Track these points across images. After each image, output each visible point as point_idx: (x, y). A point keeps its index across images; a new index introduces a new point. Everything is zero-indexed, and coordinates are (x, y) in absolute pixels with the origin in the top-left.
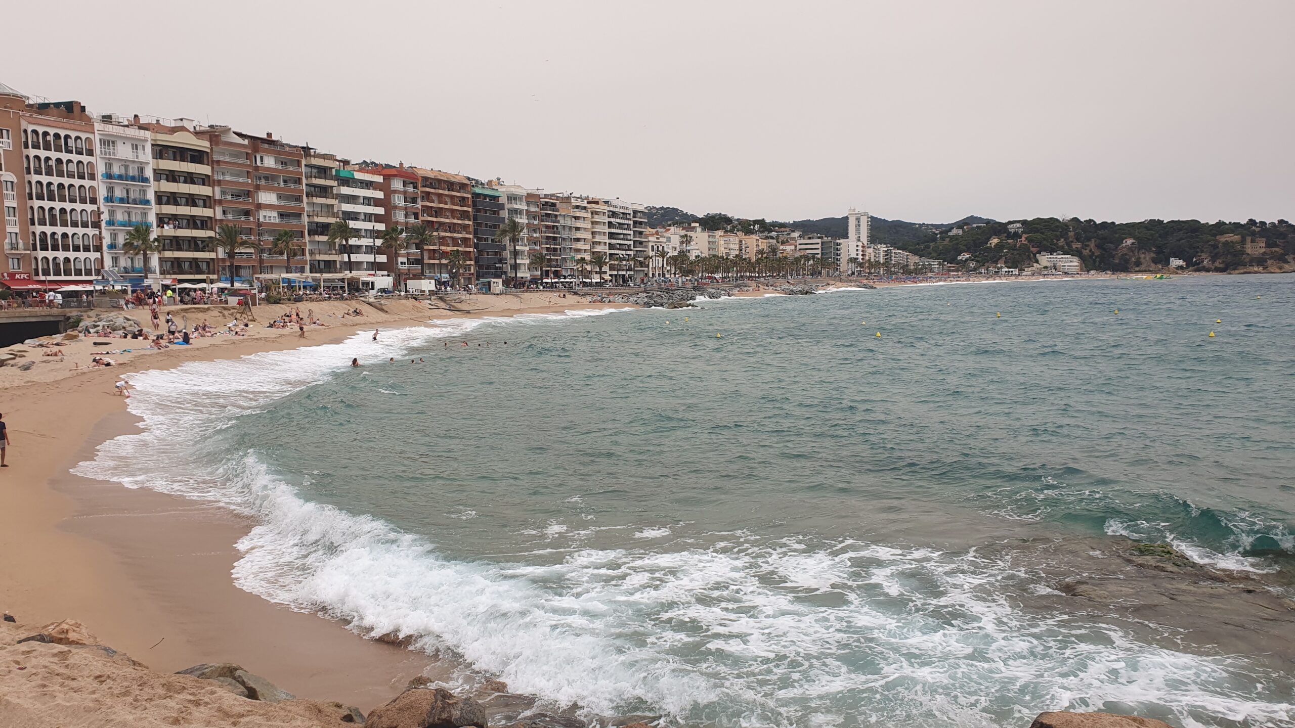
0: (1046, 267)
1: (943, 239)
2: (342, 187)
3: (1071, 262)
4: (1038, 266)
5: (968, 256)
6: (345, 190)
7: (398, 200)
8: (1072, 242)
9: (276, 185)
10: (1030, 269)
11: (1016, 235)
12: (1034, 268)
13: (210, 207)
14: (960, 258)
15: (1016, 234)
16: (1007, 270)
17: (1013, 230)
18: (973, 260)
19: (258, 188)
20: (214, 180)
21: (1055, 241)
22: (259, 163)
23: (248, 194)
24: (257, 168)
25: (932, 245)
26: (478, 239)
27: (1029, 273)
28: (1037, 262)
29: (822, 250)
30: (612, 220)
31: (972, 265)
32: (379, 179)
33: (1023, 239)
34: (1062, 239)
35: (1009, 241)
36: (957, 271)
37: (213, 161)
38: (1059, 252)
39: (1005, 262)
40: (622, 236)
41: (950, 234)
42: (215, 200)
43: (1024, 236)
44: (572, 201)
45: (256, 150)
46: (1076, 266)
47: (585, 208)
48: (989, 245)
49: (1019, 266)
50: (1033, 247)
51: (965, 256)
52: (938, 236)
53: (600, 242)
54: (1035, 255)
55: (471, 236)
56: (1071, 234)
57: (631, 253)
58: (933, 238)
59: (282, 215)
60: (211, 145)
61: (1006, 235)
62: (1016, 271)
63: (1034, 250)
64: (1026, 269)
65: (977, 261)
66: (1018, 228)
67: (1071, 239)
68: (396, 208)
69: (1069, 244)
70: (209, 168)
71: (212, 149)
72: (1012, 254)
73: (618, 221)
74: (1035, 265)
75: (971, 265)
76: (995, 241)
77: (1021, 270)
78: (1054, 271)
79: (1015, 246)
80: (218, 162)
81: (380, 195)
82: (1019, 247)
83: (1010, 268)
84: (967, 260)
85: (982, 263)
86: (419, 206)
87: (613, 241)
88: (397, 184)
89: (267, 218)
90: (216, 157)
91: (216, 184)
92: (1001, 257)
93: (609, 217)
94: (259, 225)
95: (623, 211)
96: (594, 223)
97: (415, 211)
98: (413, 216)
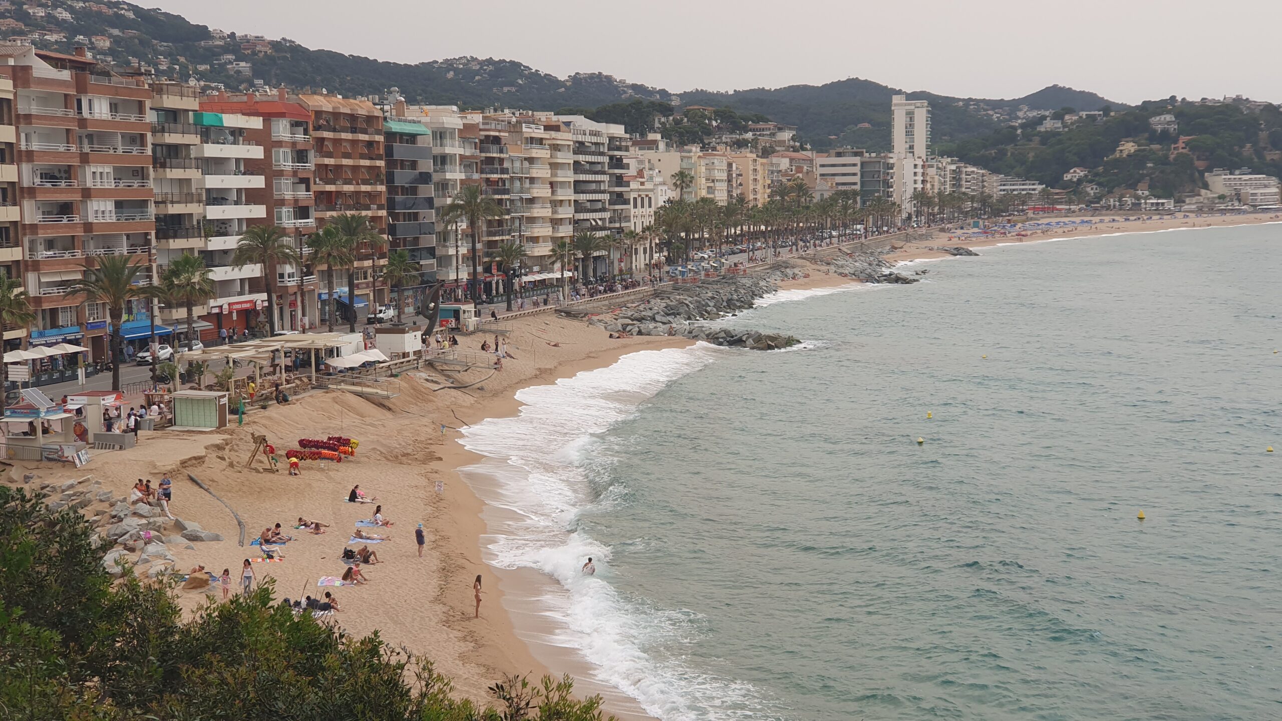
0: (1222, 197)
1: (1028, 138)
2: (205, 145)
3: (1266, 186)
4: (1210, 195)
5: (1082, 174)
6: (211, 150)
7: (285, 161)
8: (1265, 148)
9: (112, 152)
10: (1194, 200)
11: (1165, 137)
12: (1201, 199)
13: (15, 204)
14: (1067, 177)
15: (1165, 133)
16: (1155, 201)
17: (1159, 128)
18: (1091, 181)
19: (85, 159)
20: (20, 152)
21: (1236, 148)
22: (85, 113)
23: (68, 172)
24: (82, 123)
25: (1010, 148)
26: (395, 216)
27: (1194, 207)
28: (1206, 186)
29: (862, 176)
30: (581, 158)
31: (1091, 190)
32: (256, 123)
33: (1181, 144)
34: (1248, 145)
35: (1153, 146)
36: (1070, 202)
37: (18, 116)
38: (1245, 169)
39: (1151, 187)
40: (593, 186)
41: (1042, 129)
42: (22, 189)
43: (1183, 139)
44: (524, 130)
45: (81, 87)
46: (1275, 194)
47: (540, 141)
48: (1118, 155)
49: (1177, 195)
50: (1199, 159)
51: (1075, 174)
52: (1019, 131)
53: (561, 201)
54: (1202, 174)
55: (383, 213)
56: (1263, 135)
57: (607, 215)
58: (1010, 136)
59: (119, 205)
60: (15, 86)
61: (1146, 135)
62: (1170, 204)
63: (1200, 164)
64: (1188, 200)
65: (1100, 184)
66: (1169, 123)
67: (1262, 144)
68: (280, 173)
69: (1259, 153)
70: (12, 128)
71: (15, 94)
72: (1162, 172)
73: (589, 158)
74: (1203, 192)
75: (1089, 189)
76: (1128, 147)
77: (1179, 201)
78: (1236, 203)
79: (1167, 157)
80: (28, 118)
81: (256, 152)
82: (1175, 159)
83: (1159, 197)
84: (1080, 181)
85: (1108, 186)
86: (311, 165)
87: (582, 197)
88: (282, 130)
89: (100, 215)
90: (22, 108)
91: (24, 158)
92: (1143, 176)
93: (575, 153)
94: (88, 227)
95: (594, 139)
96: (554, 166)
97: (305, 176)
98: (304, 186)
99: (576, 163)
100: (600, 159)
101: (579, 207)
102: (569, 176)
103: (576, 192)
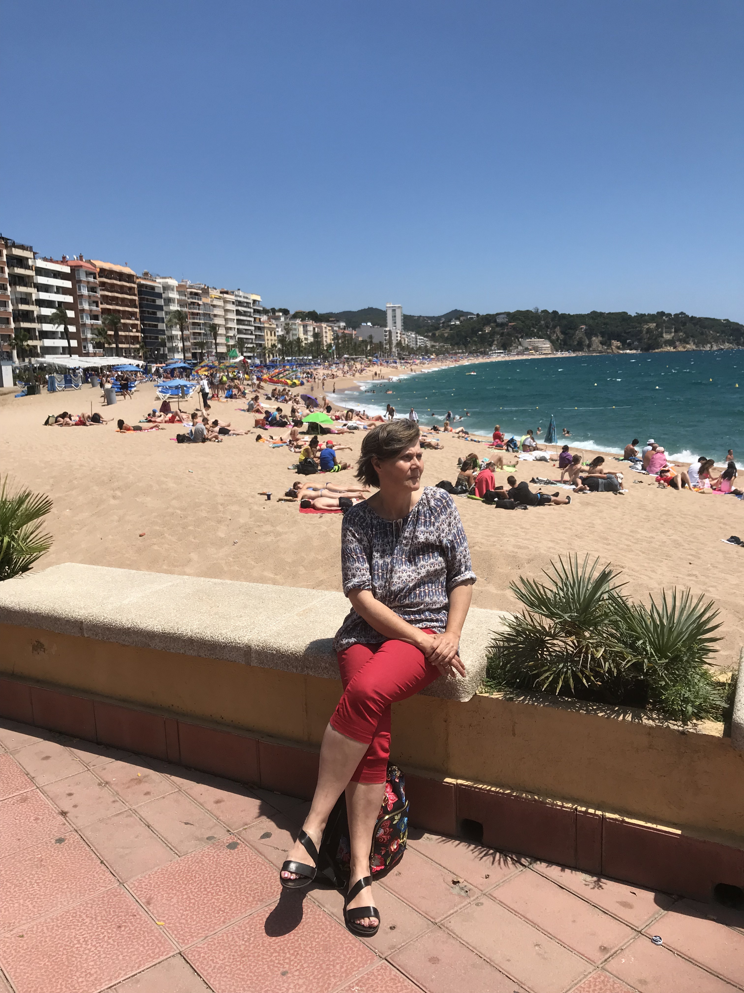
0: (527, 349)
1: (444, 327)
2: (38, 277)
3: (545, 344)
4: (522, 347)
6: (42, 280)
7: (84, 291)
8: (544, 328)
10: (516, 349)
11: (502, 325)
12: (519, 349)
15: (502, 323)
16: (499, 351)
17: (500, 321)
21: (532, 328)
25: (437, 332)
26: (145, 325)
27: (515, 352)
30: (240, 308)
31: (472, 347)
32: (67, 270)
33: (509, 327)
34: (537, 327)
35: (498, 328)
38: (536, 337)
39: (497, 346)
41: (451, 323)
43: (510, 324)
44: (210, 291)
46: (548, 347)
47: (219, 298)
48: (483, 332)
49: (508, 348)
50: (517, 333)
52: (441, 325)
54: (518, 340)
55: (139, 323)
56: (543, 322)
57: (253, 337)
58: (436, 327)
61: (495, 324)
62: (505, 352)
63: (518, 335)
64: (513, 350)
66: (504, 319)
68: (81, 296)
69: (542, 331)
72: (502, 339)
73: (243, 309)
74: (519, 347)
76: (487, 330)
77: (509, 350)
78: (533, 351)
79: (504, 332)
81: (68, 284)
82: (507, 333)
83: (501, 349)
86: (99, 295)
88: (81, 275)
92: (494, 341)
95: (245, 300)
96: (226, 311)
97: (96, 300)
98: (95, 304)
99: (237, 311)
100: (249, 310)
101: (239, 331)
102: (233, 316)
103: (238, 324)
